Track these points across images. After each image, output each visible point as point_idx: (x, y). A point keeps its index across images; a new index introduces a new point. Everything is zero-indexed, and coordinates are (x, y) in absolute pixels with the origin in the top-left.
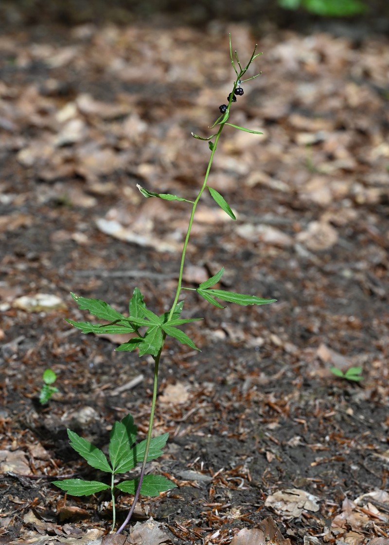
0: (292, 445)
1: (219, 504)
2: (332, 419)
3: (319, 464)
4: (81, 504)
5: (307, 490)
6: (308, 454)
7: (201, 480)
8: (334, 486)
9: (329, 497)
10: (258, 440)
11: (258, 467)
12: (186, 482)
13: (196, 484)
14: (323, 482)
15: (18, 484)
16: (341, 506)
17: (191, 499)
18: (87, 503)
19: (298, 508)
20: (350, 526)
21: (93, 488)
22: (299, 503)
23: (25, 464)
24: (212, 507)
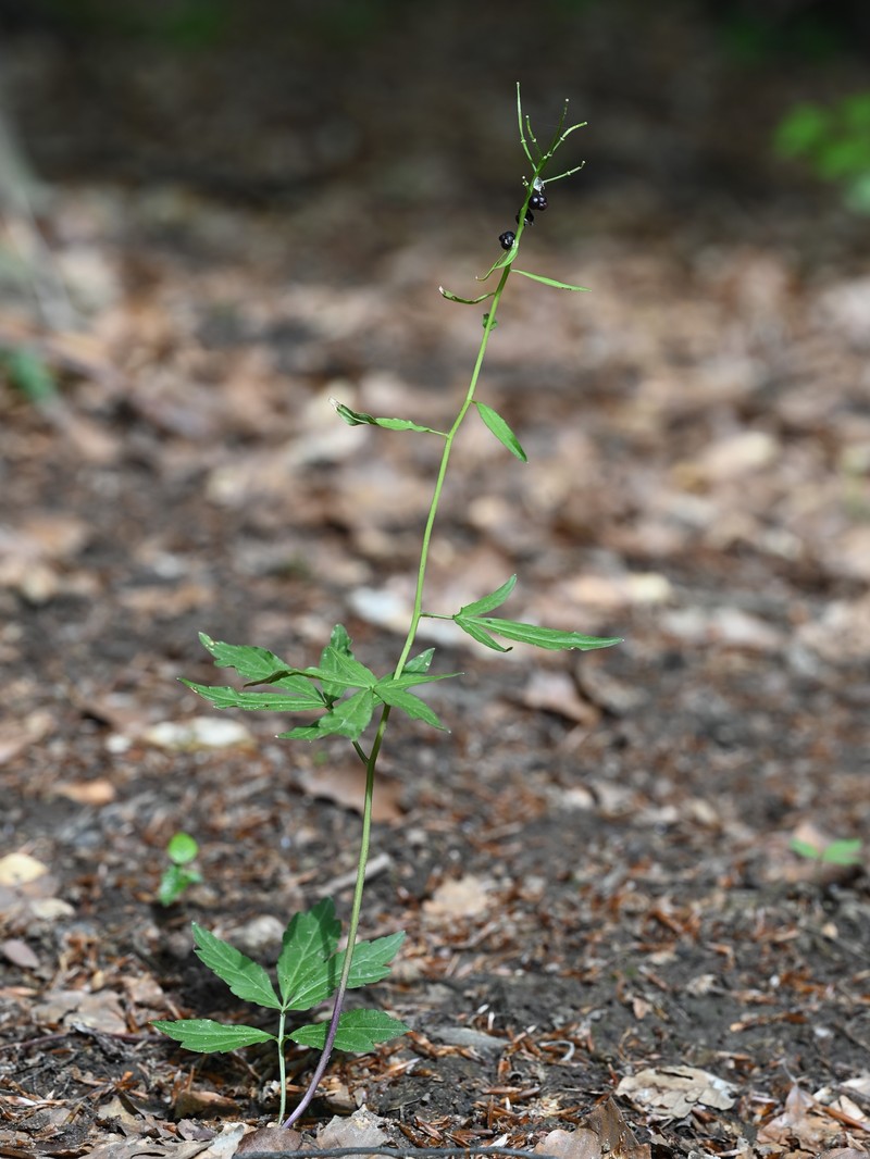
0: (695, 992)
1: (515, 1089)
2: (790, 945)
3: (748, 1028)
4: (225, 1089)
5: (714, 1072)
6: (727, 1009)
7: (482, 1046)
8: (775, 1068)
9: (761, 1087)
10: (623, 980)
11: (612, 1027)
12: (450, 1048)
13: (473, 1052)
14: (753, 1059)
15: (95, 1051)
16: (784, 1104)
17: (457, 1080)
18: (236, 1085)
19: (687, 1101)
20: (797, 1140)
21: (239, 1039)
22: (689, 1093)
23: (116, 1017)
24: (500, 1096)
